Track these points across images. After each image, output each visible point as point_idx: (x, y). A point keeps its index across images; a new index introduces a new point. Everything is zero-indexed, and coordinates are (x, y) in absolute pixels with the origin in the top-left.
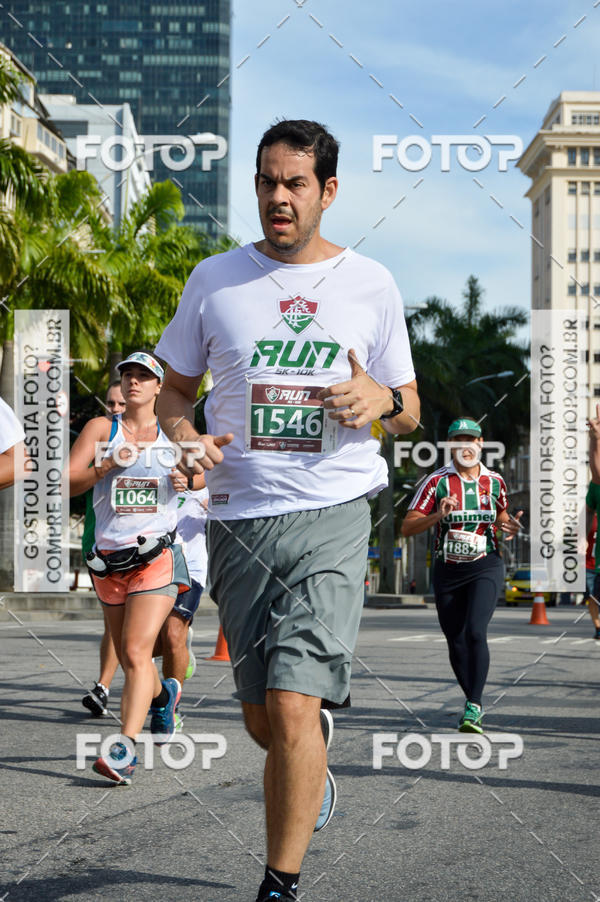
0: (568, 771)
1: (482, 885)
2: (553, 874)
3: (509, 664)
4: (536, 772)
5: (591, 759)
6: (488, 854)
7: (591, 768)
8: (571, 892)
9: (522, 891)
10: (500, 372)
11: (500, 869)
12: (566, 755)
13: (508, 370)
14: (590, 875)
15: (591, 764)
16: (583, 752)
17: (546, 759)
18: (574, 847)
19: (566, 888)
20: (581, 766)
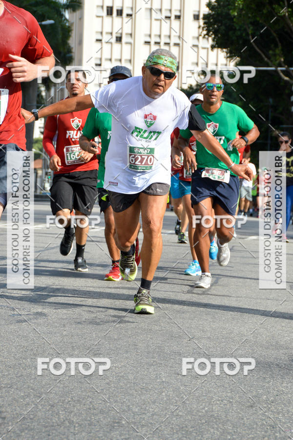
0: (80, 326)
1: (9, 410)
2: (63, 402)
3: (42, 245)
4: (56, 327)
5: (99, 317)
6: (15, 387)
7: (98, 324)
8: (75, 414)
9: (39, 414)
10: (43, 21)
11: (23, 398)
12: (80, 315)
13: (50, 19)
14: (91, 402)
15: (98, 321)
16: (92, 312)
17: (65, 317)
18: (80, 382)
19: (72, 412)
20: (91, 323)
